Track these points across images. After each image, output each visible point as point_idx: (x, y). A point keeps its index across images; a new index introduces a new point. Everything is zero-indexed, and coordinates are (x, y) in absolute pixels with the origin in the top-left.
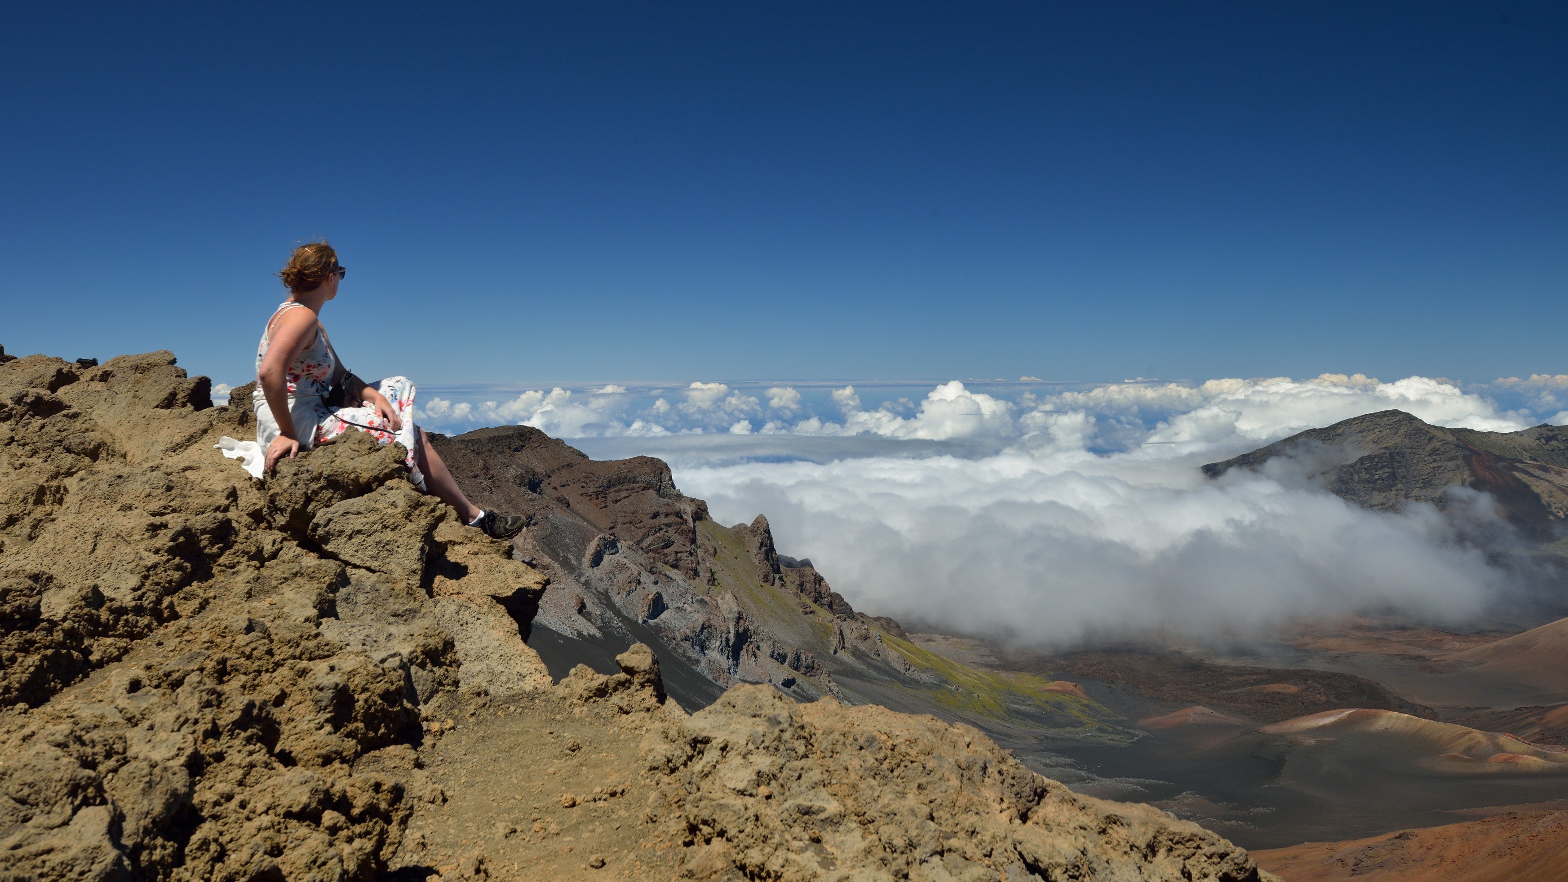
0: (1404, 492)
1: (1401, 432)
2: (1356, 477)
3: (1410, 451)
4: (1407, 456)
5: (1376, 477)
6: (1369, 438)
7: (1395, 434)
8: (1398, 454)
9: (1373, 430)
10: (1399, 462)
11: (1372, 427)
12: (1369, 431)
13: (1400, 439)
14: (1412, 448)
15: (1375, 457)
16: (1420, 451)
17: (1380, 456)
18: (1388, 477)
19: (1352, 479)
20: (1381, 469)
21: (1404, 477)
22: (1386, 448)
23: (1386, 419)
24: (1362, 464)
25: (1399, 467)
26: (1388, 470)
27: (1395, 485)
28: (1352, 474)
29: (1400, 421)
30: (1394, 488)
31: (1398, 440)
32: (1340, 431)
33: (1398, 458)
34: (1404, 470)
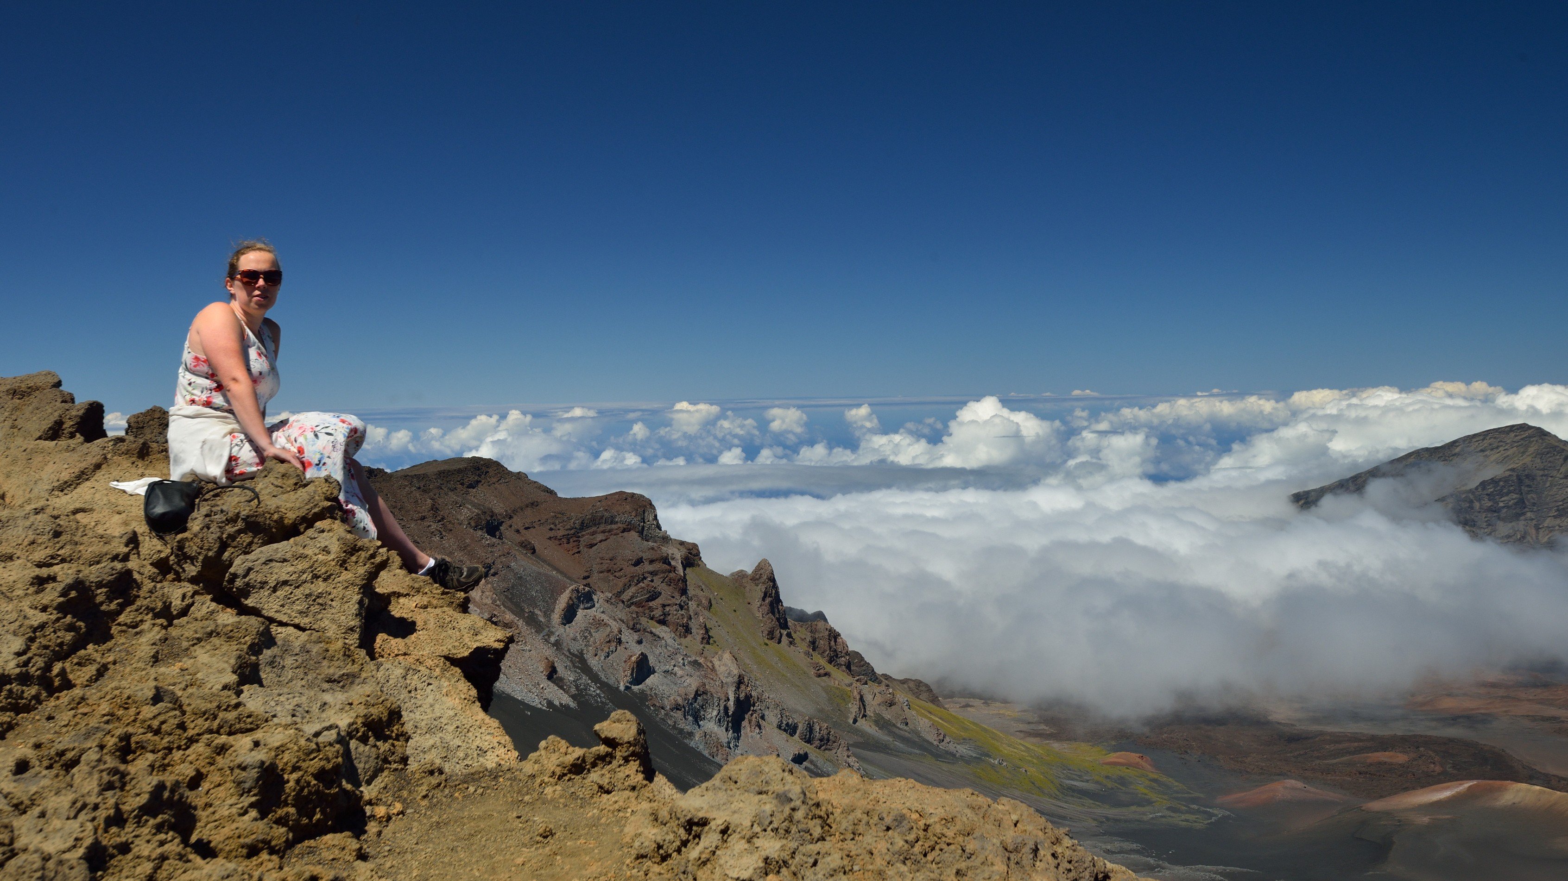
0: (1534, 522)
1: (1531, 450)
2: (1477, 505)
3: (1541, 473)
4: (1539, 478)
5: (1501, 504)
6: (1493, 458)
7: (1524, 453)
8: (1527, 476)
9: (1498, 447)
10: (1528, 486)
11: (1495, 445)
12: (1492, 450)
13: (1529, 459)
14: (1544, 470)
15: (1500, 480)
16: (1554, 473)
17: (1506, 480)
18: (1515, 504)
19: (1471, 508)
20: (1507, 494)
21: (1534, 504)
22: (1513, 470)
23: (1512, 435)
24: (1484, 489)
25: (1529, 492)
26: (1515, 496)
27: (1524, 514)
28: (1471, 502)
29: (1529, 437)
30: (1522, 518)
31: (1527, 460)
32: (1457, 450)
33: (1527, 482)
34: (1534, 496)
